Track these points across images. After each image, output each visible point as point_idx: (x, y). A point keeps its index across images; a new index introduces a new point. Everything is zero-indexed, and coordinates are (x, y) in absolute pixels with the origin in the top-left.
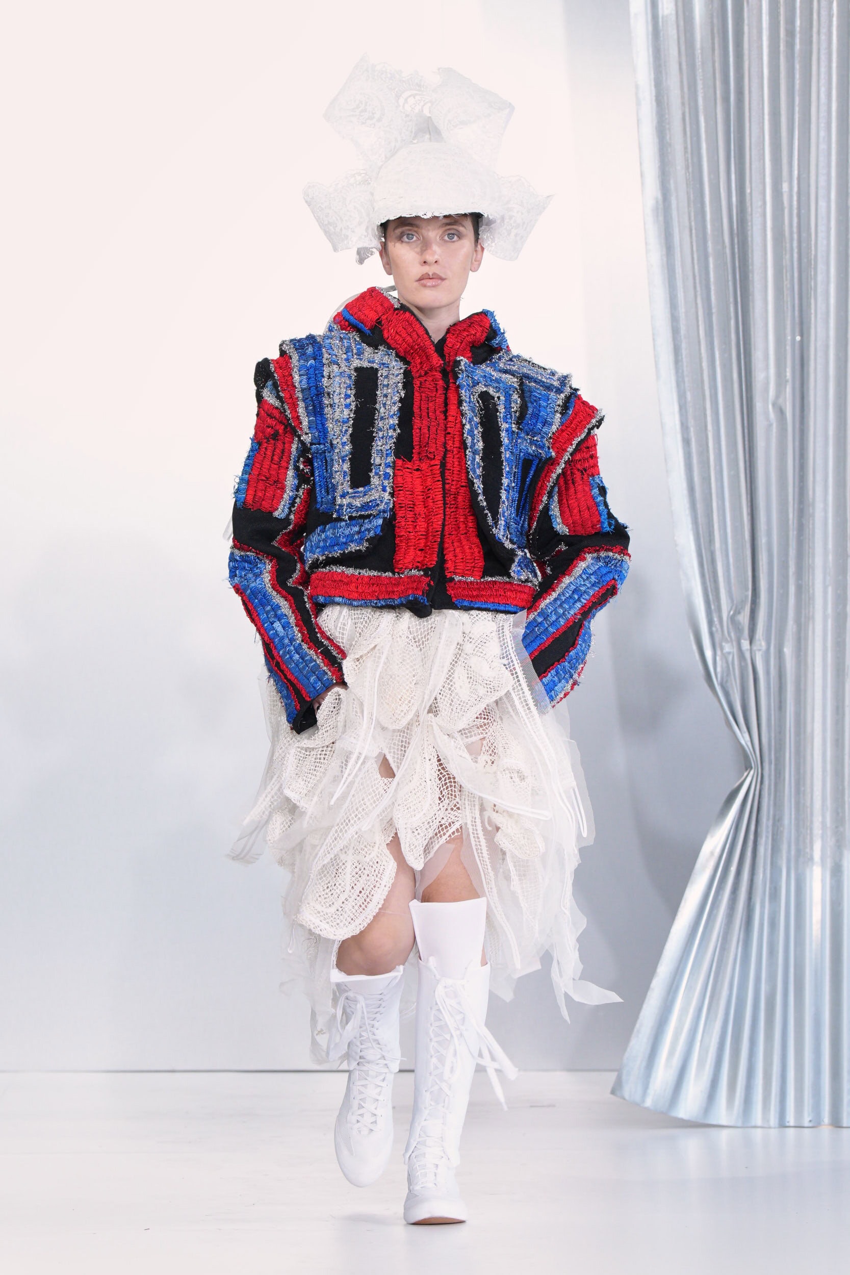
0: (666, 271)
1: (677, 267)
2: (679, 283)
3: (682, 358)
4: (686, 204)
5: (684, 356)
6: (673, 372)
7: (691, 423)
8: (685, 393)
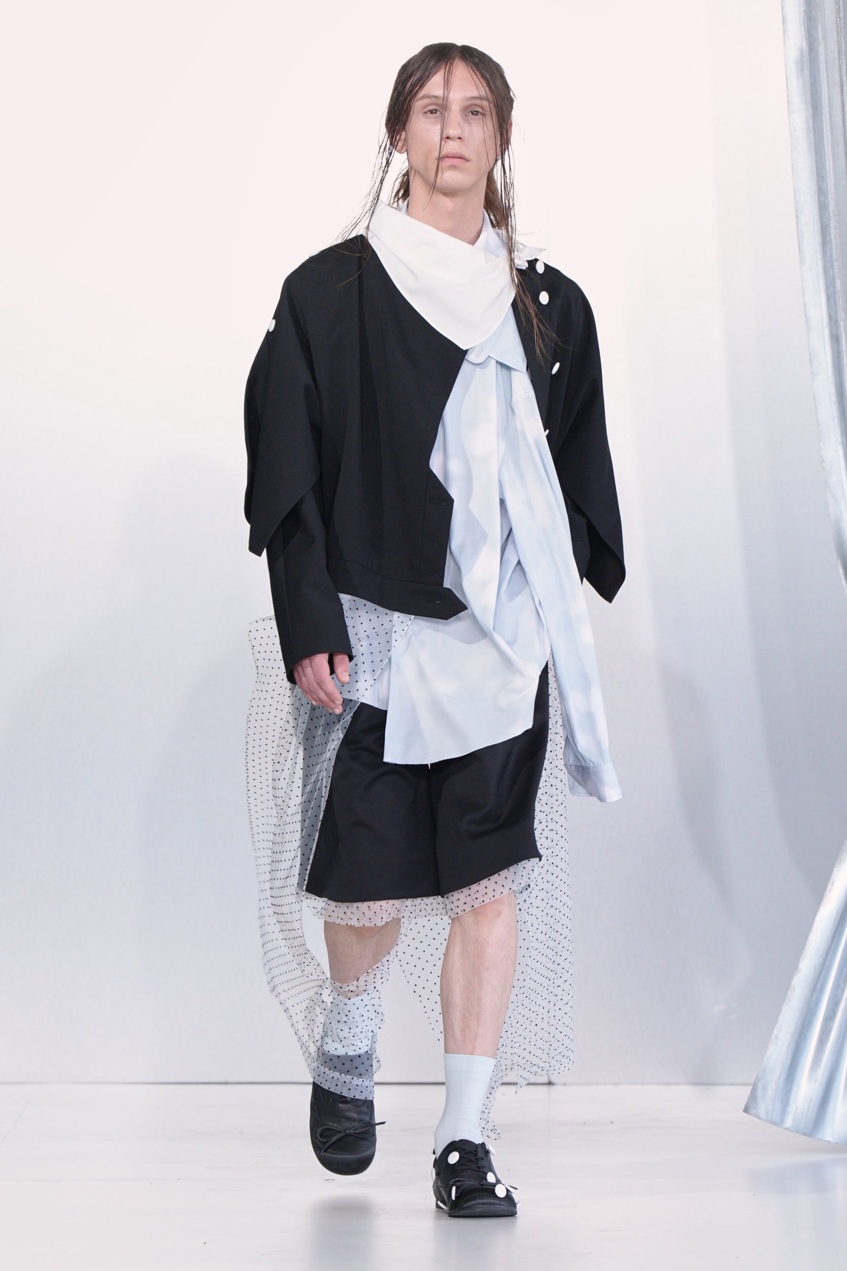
0: (812, 136)
1: (825, 130)
2: (828, 150)
3: (831, 240)
4: (836, 55)
5: (832, 237)
6: (819, 255)
7: (841, 315)
8: (834, 279)
